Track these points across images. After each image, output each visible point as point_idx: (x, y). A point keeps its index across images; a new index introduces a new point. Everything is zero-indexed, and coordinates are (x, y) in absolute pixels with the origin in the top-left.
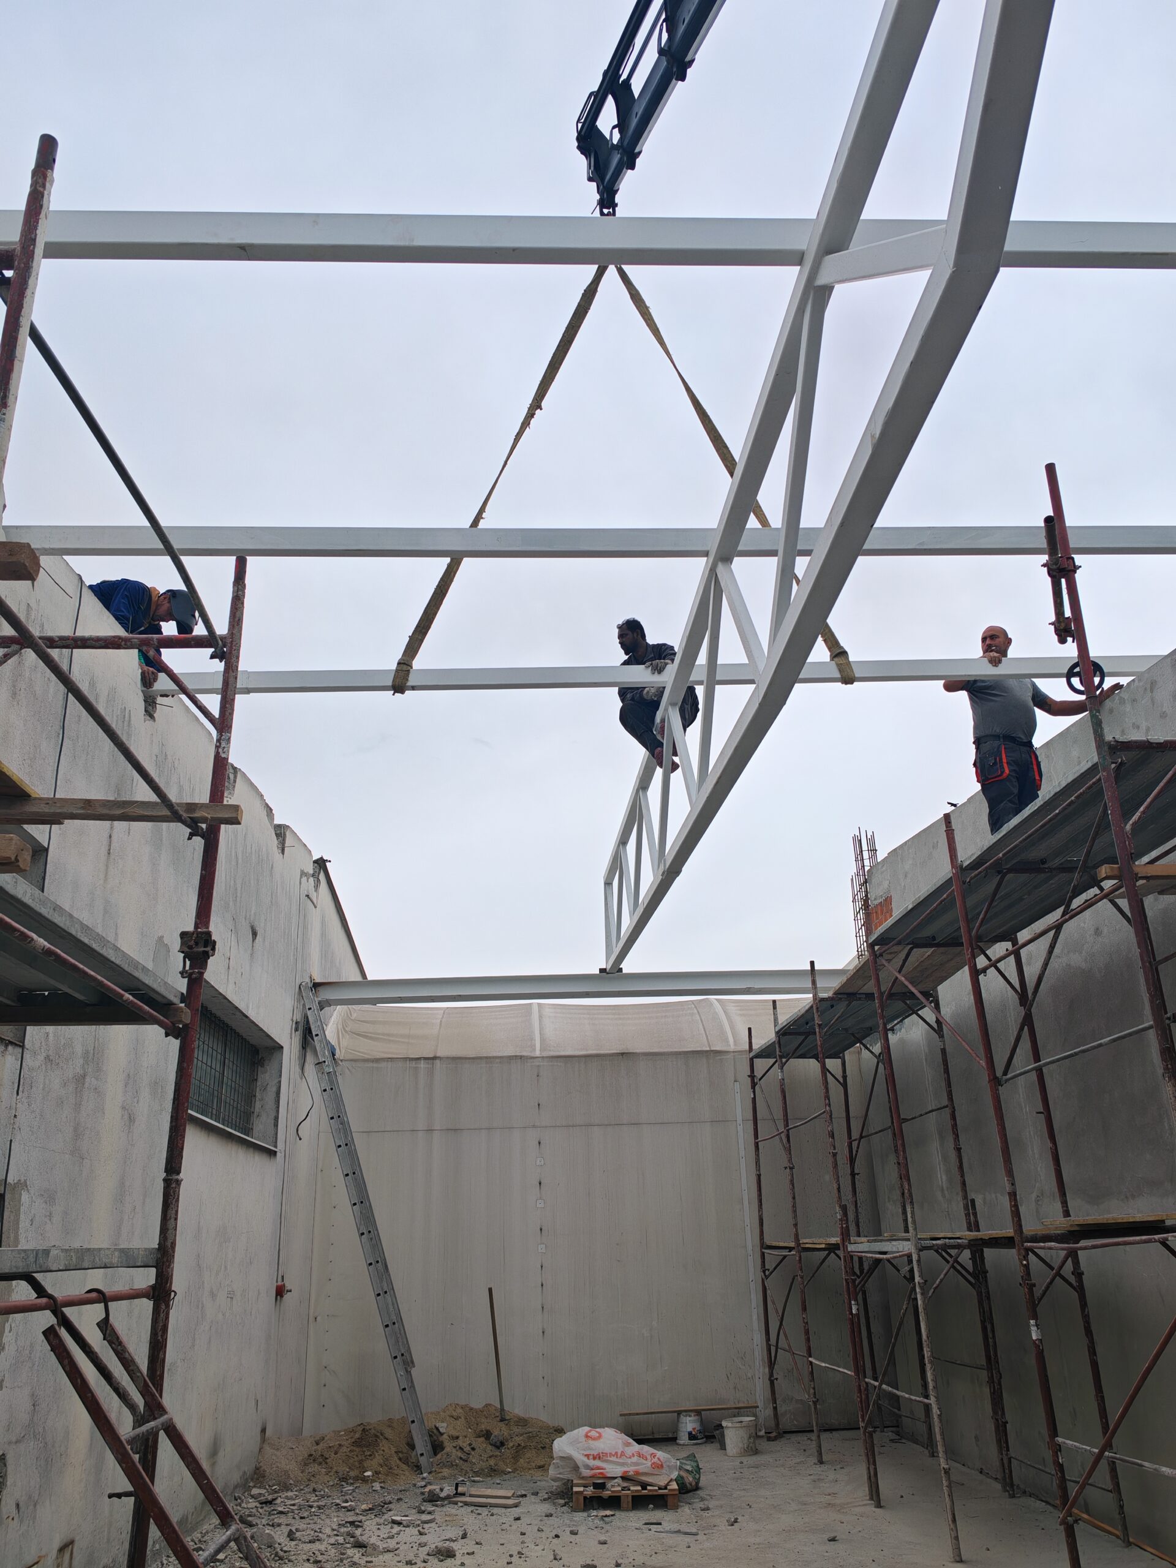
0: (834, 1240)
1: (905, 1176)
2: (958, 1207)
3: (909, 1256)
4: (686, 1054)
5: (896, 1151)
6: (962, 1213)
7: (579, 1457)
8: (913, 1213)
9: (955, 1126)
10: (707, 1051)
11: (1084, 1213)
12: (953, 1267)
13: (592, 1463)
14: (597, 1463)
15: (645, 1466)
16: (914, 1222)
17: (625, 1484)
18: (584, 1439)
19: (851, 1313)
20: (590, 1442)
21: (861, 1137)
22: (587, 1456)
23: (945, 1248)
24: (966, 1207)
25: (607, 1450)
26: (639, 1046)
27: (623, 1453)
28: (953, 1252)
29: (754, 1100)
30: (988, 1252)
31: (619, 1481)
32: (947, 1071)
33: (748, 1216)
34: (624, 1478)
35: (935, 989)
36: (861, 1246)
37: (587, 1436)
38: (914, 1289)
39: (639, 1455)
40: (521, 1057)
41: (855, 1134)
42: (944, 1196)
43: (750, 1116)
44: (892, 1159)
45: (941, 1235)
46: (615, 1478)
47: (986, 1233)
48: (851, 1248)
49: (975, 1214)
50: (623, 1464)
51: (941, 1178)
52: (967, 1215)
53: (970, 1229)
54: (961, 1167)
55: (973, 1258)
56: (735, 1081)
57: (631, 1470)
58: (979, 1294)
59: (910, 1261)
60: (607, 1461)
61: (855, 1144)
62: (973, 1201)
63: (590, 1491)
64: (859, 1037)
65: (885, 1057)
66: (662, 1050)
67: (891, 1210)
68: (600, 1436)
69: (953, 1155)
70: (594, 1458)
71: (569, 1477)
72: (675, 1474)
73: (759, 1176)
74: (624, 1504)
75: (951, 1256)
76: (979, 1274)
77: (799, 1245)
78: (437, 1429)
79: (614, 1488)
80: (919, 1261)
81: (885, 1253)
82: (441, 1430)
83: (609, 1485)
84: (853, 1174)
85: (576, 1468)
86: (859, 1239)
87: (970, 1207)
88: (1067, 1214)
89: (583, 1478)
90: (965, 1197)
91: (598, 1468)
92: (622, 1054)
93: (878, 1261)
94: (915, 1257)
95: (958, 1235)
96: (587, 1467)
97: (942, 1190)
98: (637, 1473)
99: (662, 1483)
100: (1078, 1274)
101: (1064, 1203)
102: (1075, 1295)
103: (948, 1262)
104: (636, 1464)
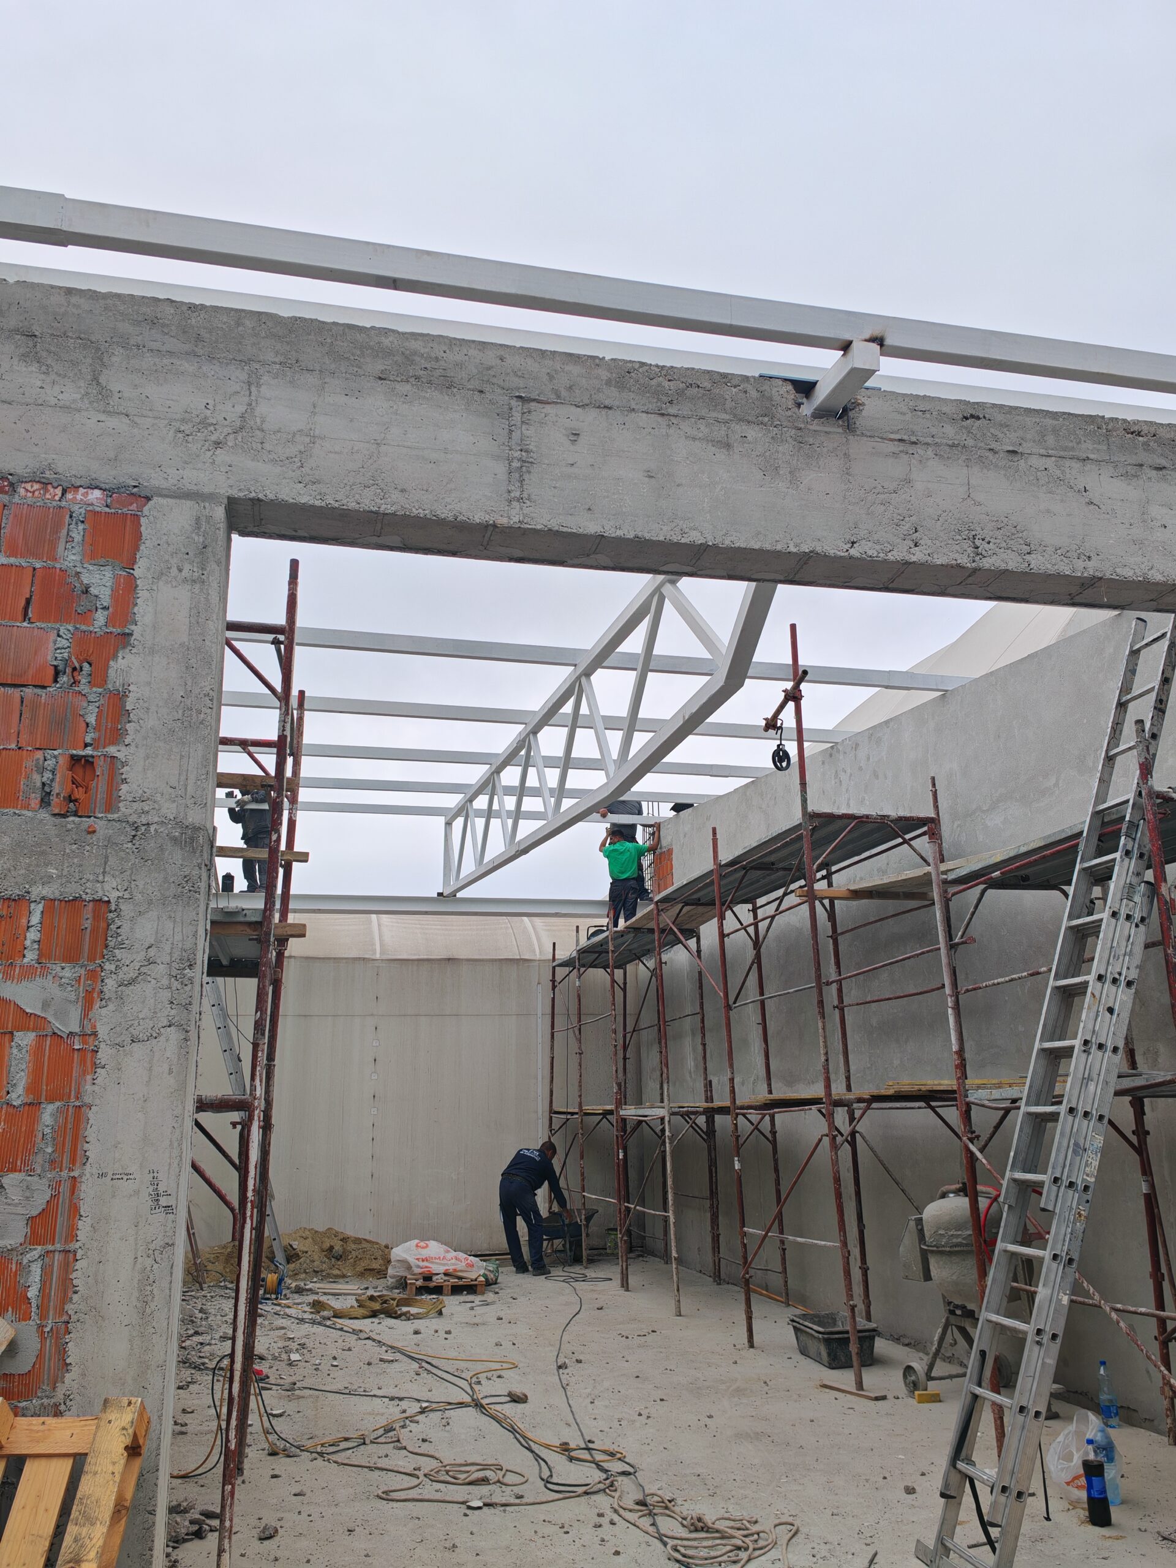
0: (609, 1107)
1: (665, 1063)
2: (700, 1086)
3: (662, 1119)
4: (501, 960)
5: (660, 1043)
6: (703, 1089)
7: (412, 1260)
8: (668, 1089)
9: (703, 1028)
10: (517, 959)
11: (781, 1092)
12: (691, 1126)
13: (421, 1264)
14: (426, 1264)
15: (461, 1266)
16: (668, 1095)
17: (446, 1278)
18: (415, 1248)
19: (618, 1159)
20: (420, 1249)
21: (634, 1031)
22: (418, 1259)
23: (688, 1114)
24: (706, 1086)
25: (432, 1255)
26: (463, 954)
27: (444, 1258)
28: (693, 1117)
29: (553, 999)
30: (717, 1117)
31: (442, 1276)
32: (701, 987)
33: (541, 1089)
34: (446, 1274)
35: (698, 927)
36: (629, 1111)
37: (417, 1246)
38: (664, 1142)
39: (456, 1258)
40: (364, 959)
41: (629, 1029)
42: (691, 1077)
43: (549, 1010)
44: (656, 1048)
45: (686, 1105)
46: (438, 1274)
47: (717, 1103)
48: (622, 1113)
49: (711, 1091)
50: (444, 1265)
51: (690, 1063)
52: (706, 1091)
53: (707, 1102)
54: (705, 1057)
55: (707, 1122)
56: (539, 983)
57: (451, 1268)
58: (709, 1147)
59: (663, 1122)
60: (432, 1263)
61: (628, 1036)
62: (710, 1082)
63: (420, 1283)
64: (638, 956)
65: (657, 973)
66: (481, 957)
67: (651, 1086)
68: (427, 1246)
69: (700, 1047)
70: (423, 1261)
71: (404, 1274)
72: (482, 1272)
73: (553, 1058)
74: (445, 1290)
75: (691, 1119)
76: (711, 1132)
77: (581, 1109)
78: (291, 1246)
79: (438, 1280)
80: (669, 1121)
81: (646, 1116)
82: (295, 1247)
83: (434, 1278)
84: (625, 1059)
85: (409, 1267)
86: (627, 1107)
87: (709, 1085)
88: (770, 1092)
89: (414, 1275)
90: (706, 1079)
91: (426, 1267)
92: (449, 959)
93: (640, 1122)
94: (667, 1119)
95: (697, 1105)
96: (418, 1267)
97: (690, 1073)
98: (455, 1270)
99: (474, 1277)
100: (774, 1132)
101: (769, 1085)
102: (770, 1146)
103: (688, 1123)
104: (454, 1264)
